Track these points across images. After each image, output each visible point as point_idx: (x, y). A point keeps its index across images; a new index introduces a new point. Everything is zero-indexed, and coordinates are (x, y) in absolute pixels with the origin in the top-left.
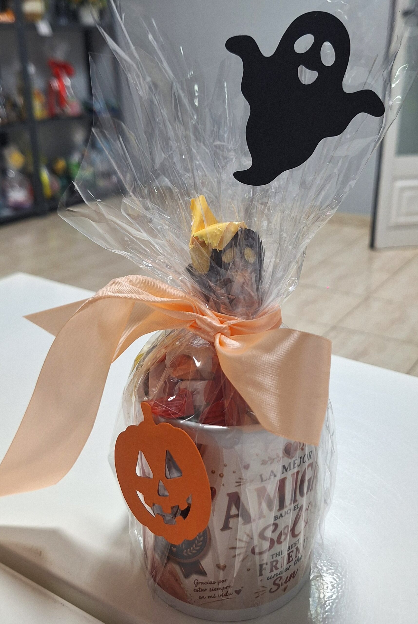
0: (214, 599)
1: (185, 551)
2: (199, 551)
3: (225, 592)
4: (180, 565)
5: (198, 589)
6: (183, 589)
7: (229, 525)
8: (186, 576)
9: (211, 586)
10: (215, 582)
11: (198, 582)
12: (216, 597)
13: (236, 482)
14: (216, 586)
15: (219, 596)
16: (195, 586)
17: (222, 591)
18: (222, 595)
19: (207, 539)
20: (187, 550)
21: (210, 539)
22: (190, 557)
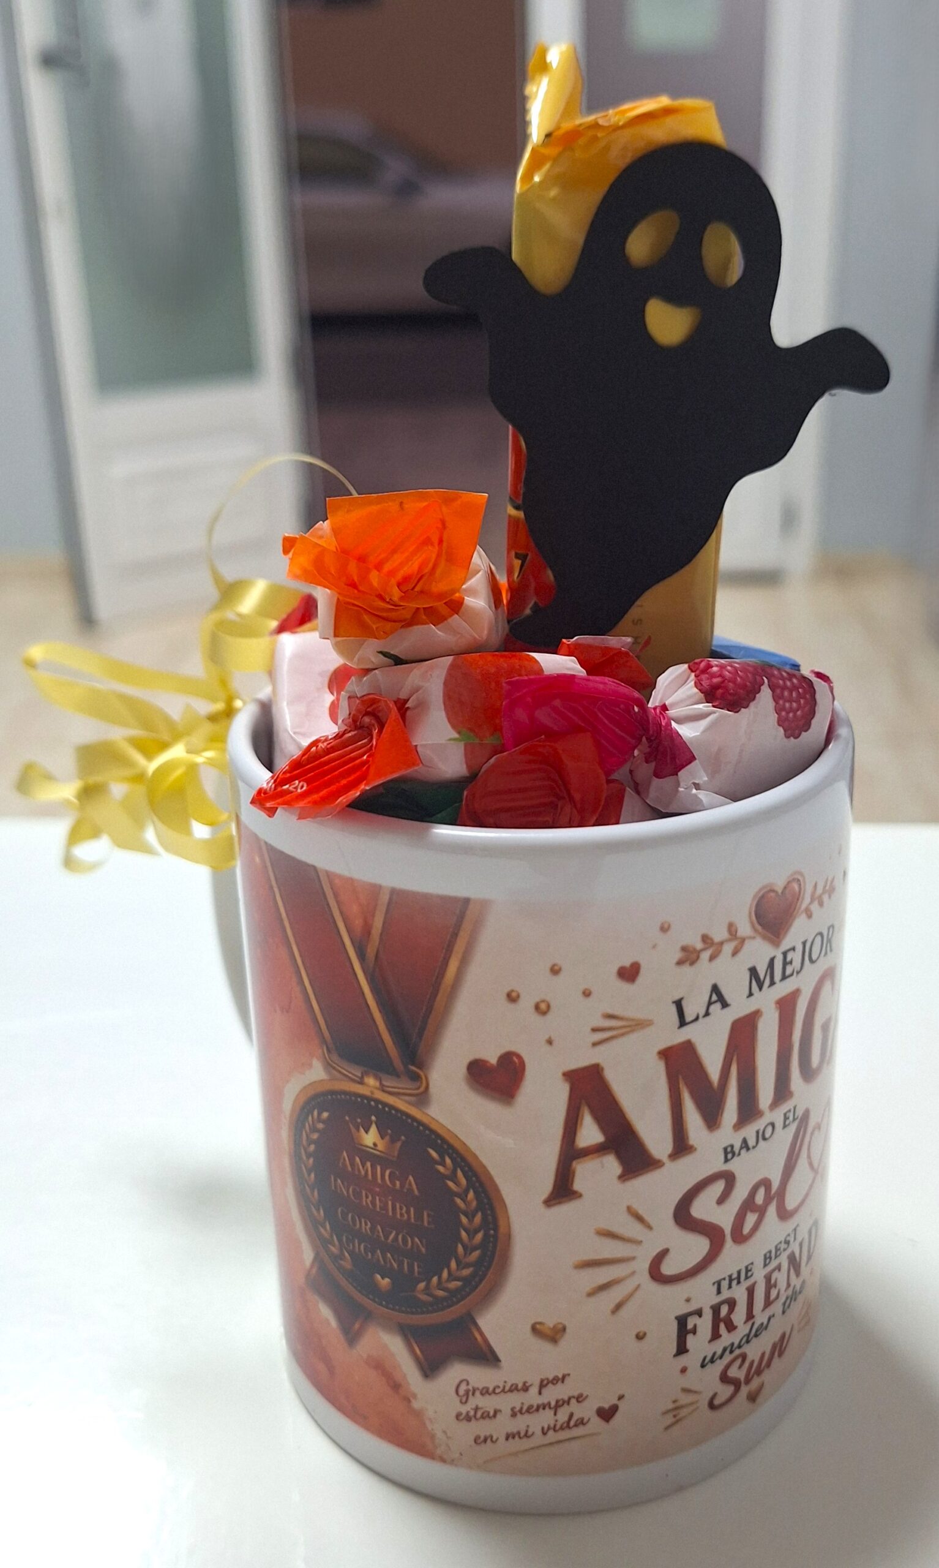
0: (528, 1443)
1: (422, 1285)
2: (470, 1284)
3: (562, 1416)
4: (408, 1333)
5: (472, 1413)
6: (418, 1414)
7: (572, 1184)
8: (430, 1368)
9: (516, 1400)
10: (527, 1385)
11: (470, 1387)
12: (533, 1434)
13: (594, 1030)
14: (532, 1397)
15: (544, 1433)
16: (461, 1402)
17: (552, 1412)
18: (552, 1426)
19: (496, 1237)
20: (429, 1281)
21: (509, 1236)
22: (439, 1304)
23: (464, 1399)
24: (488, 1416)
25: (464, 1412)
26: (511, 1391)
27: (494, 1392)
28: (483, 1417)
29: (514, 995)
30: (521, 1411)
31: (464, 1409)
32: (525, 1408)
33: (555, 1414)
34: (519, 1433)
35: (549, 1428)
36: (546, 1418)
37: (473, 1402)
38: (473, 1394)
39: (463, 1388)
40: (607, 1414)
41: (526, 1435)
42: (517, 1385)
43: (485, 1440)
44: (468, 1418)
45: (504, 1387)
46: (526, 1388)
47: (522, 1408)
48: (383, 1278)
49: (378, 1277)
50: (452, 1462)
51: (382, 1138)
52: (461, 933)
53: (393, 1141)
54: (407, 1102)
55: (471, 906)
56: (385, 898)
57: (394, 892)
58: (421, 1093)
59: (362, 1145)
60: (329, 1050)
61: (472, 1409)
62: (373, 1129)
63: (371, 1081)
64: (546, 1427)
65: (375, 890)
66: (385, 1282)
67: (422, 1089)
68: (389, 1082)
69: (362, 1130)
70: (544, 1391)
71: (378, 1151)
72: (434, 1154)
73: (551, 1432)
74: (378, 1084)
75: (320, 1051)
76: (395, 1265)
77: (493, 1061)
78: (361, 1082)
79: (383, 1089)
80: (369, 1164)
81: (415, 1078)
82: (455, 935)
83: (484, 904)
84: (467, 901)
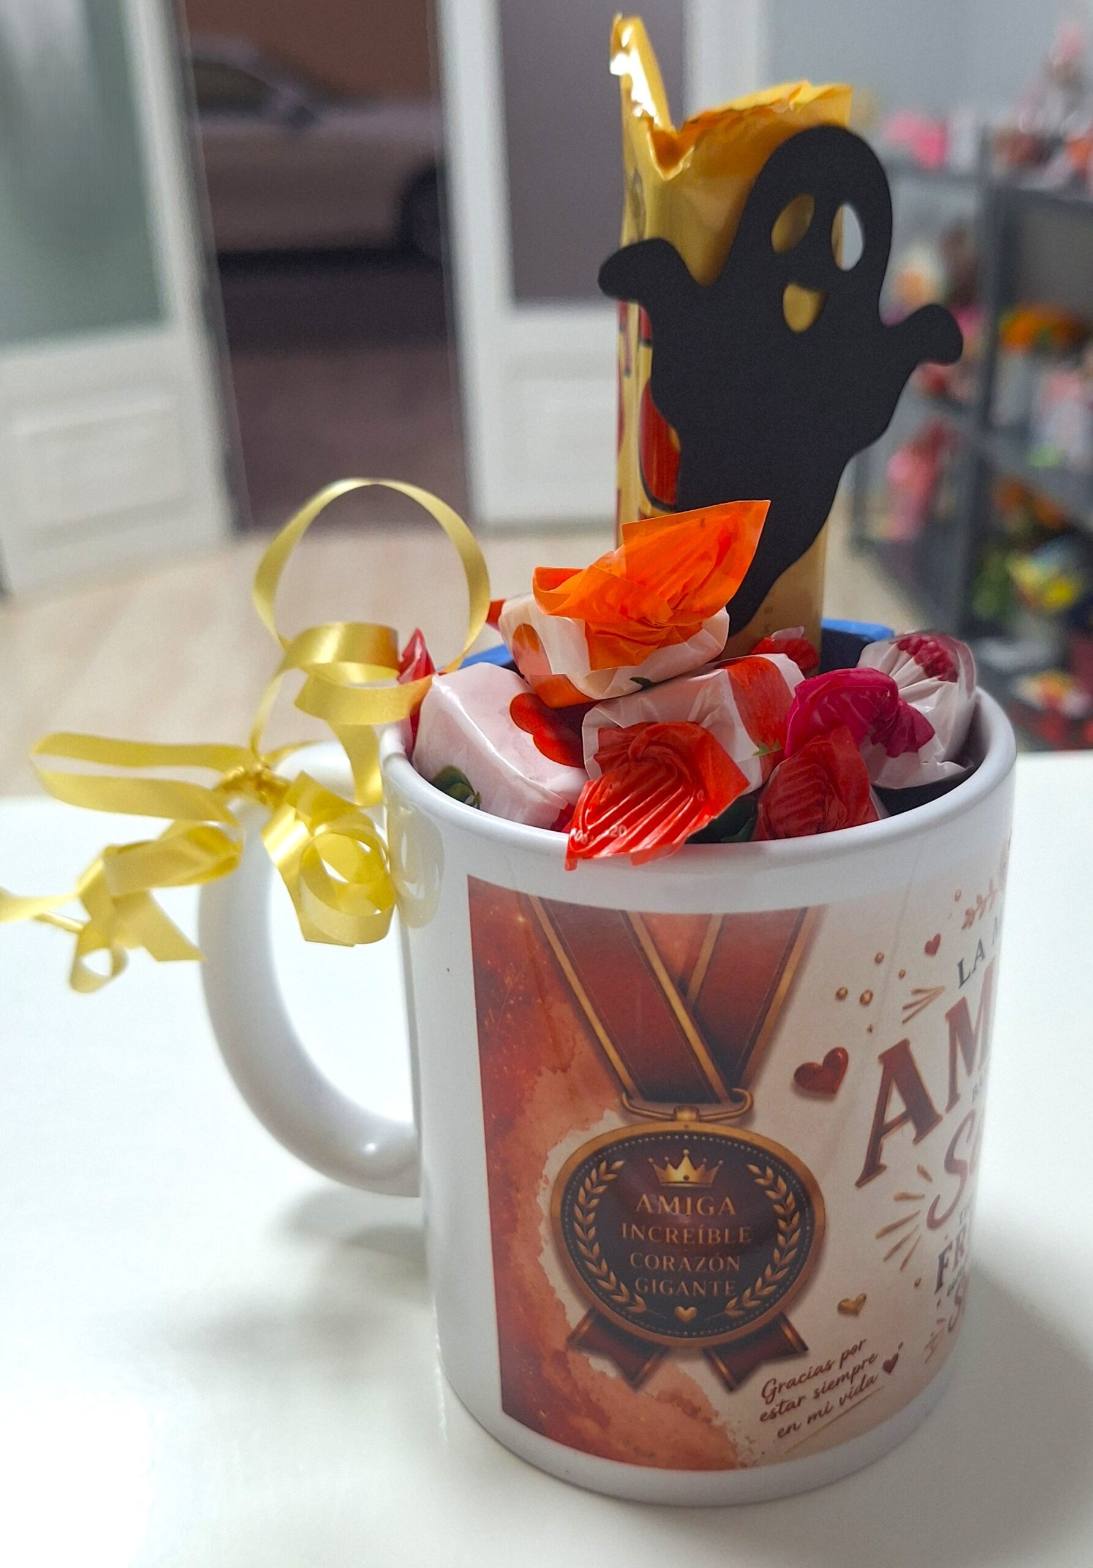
0: (826, 1419)
1: (733, 1302)
2: (783, 1285)
3: (857, 1382)
4: (710, 1355)
5: (778, 1409)
6: (721, 1431)
7: (879, 1159)
8: (733, 1383)
9: (818, 1382)
10: (831, 1363)
11: (777, 1385)
12: (832, 1407)
13: (906, 1008)
14: (836, 1373)
15: (842, 1403)
16: (767, 1403)
17: (850, 1381)
18: (848, 1394)
19: (812, 1231)
20: (740, 1295)
21: (824, 1227)
22: (751, 1314)
23: (770, 1399)
24: (793, 1406)
25: (769, 1412)
26: (816, 1374)
27: (800, 1381)
28: (787, 1409)
29: (843, 992)
30: (823, 1392)
31: (768, 1409)
32: (827, 1386)
33: (852, 1382)
34: (820, 1412)
35: (846, 1397)
36: (845, 1388)
37: (778, 1398)
38: (779, 1391)
39: (771, 1387)
40: (889, 1367)
41: (827, 1412)
42: (822, 1367)
43: (788, 1431)
44: (773, 1415)
45: (809, 1374)
46: (829, 1367)
47: (824, 1388)
48: (686, 1309)
49: (681, 1309)
50: (755, 1464)
51: (695, 1168)
52: (797, 944)
53: (709, 1168)
54: (730, 1125)
55: (808, 915)
56: (715, 926)
57: (726, 918)
58: (745, 1113)
59: (670, 1183)
60: (629, 1097)
61: (777, 1405)
62: (686, 1162)
63: (686, 1115)
64: (843, 1397)
65: (703, 921)
66: (686, 1313)
67: (747, 1107)
68: (707, 1111)
69: (670, 1167)
70: (844, 1363)
71: (692, 1183)
72: (755, 1169)
73: (847, 1400)
74: (694, 1116)
75: (617, 1100)
76: (703, 1292)
77: (820, 1061)
78: (673, 1119)
79: (700, 1119)
80: (676, 1200)
81: (739, 1099)
82: (790, 947)
83: (821, 910)
84: (804, 910)
